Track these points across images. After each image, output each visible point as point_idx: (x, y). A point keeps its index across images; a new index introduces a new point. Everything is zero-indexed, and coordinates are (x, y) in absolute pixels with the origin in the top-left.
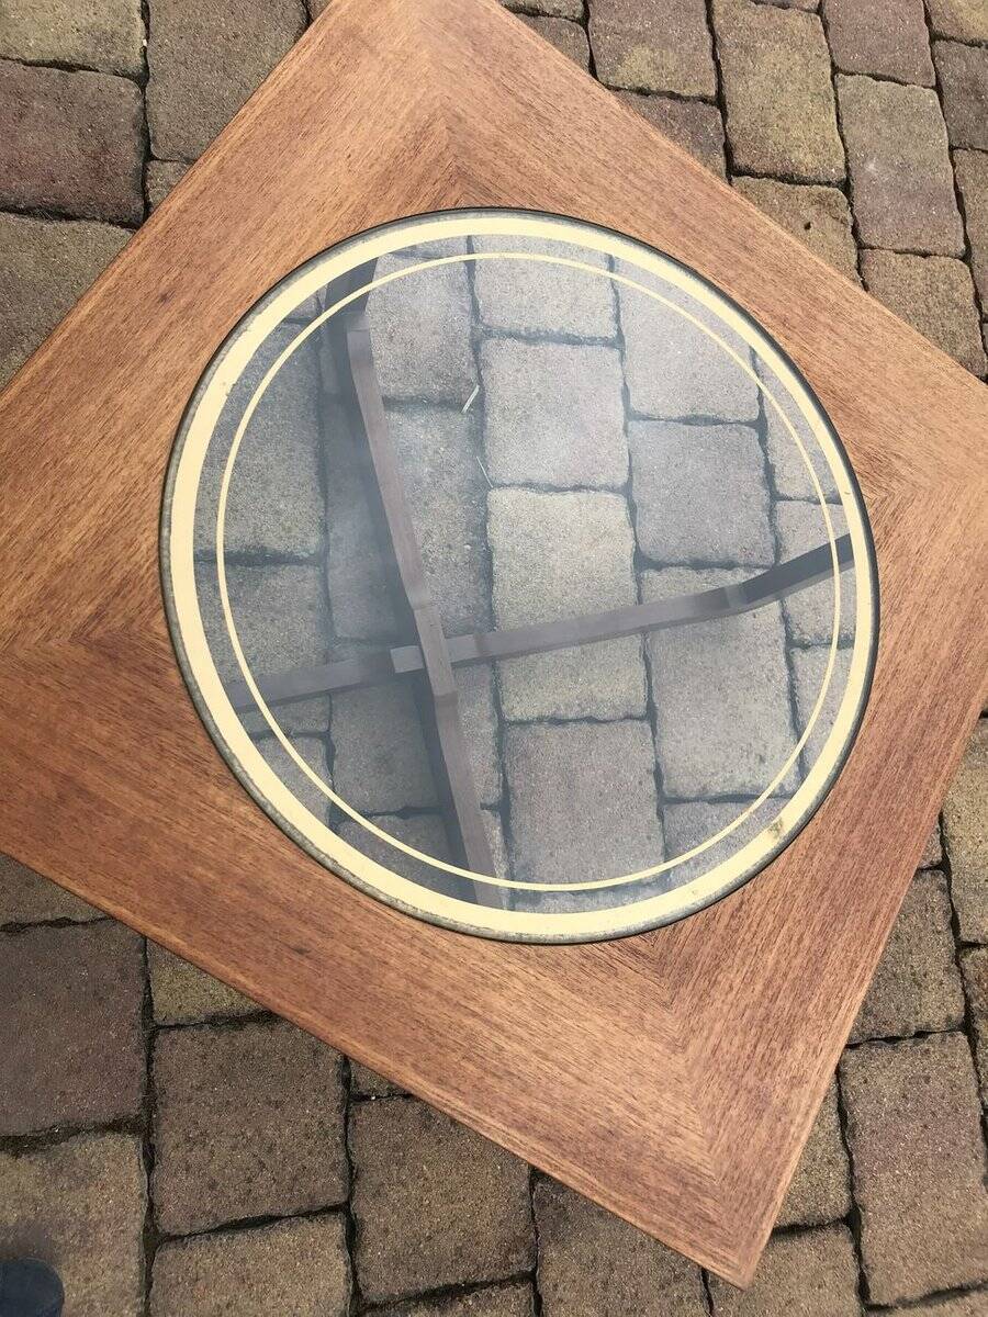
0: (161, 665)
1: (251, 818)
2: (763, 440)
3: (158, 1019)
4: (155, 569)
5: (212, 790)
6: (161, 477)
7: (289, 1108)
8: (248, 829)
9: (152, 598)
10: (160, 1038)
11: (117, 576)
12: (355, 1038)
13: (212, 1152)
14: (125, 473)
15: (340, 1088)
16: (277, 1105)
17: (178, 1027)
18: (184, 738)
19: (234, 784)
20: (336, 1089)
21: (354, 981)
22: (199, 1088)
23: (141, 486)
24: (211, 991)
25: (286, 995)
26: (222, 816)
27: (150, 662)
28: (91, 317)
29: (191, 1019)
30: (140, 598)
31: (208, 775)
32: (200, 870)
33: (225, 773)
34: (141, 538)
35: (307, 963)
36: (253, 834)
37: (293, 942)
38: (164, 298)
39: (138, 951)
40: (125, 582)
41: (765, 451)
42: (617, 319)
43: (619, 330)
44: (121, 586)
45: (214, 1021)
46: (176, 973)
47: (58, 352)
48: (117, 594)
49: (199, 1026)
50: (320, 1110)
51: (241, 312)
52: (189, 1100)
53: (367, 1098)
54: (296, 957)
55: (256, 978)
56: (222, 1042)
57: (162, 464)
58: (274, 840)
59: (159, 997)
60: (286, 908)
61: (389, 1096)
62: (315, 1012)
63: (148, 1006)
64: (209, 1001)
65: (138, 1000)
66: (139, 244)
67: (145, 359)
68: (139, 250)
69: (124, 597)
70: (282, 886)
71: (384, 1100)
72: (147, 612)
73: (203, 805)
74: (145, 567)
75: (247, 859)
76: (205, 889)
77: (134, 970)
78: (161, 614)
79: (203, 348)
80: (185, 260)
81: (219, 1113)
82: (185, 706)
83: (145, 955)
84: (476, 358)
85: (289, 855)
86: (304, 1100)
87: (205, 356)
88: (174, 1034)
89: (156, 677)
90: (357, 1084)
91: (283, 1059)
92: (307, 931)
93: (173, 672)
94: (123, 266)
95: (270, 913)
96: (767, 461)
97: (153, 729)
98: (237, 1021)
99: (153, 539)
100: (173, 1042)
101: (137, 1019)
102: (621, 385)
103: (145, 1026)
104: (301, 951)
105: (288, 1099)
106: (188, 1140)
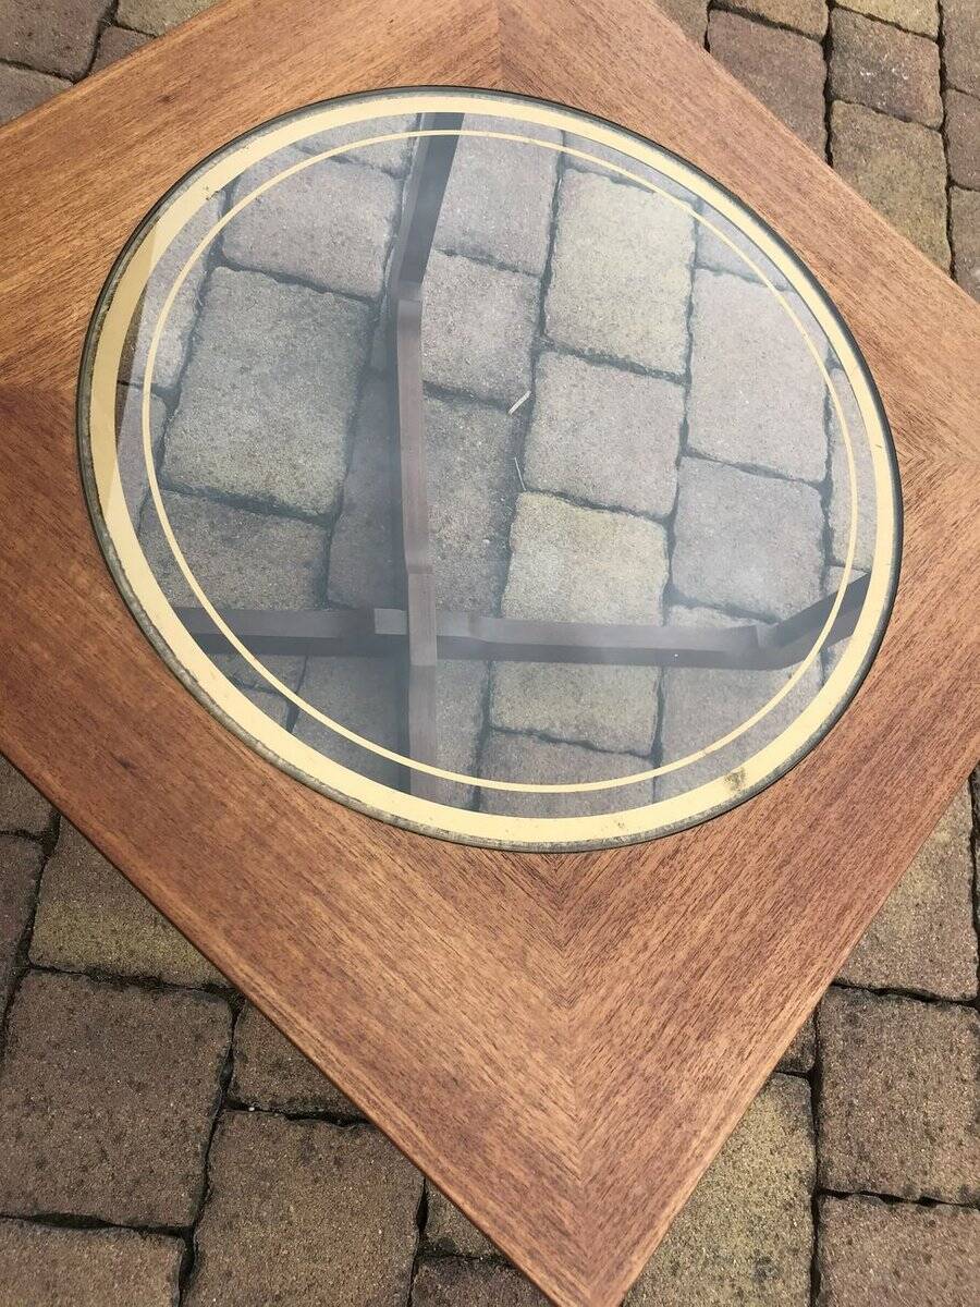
0: (58, 429)
1: (110, 607)
2: (825, 503)
3: (33, 956)
4: (82, 338)
5: (75, 567)
6: (114, 256)
7: (152, 1095)
8: (103, 618)
9: (70, 363)
10: (30, 977)
11: (39, 334)
12: (163, 879)
13: (51, 1125)
14: (77, 243)
15: (216, 1087)
16: (140, 1087)
17: (53, 970)
18: (60, 507)
19: (102, 567)
20: (212, 1086)
21: (179, 814)
22: (57, 1046)
23: (91, 258)
24: (99, 940)
25: (94, 808)
26: (79, 598)
27: (46, 424)
28: (86, 99)
29: (70, 965)
30: (56, 361)
31: (75, 551)
32: (36, 646)
33: (95, 553)
34: (75, 306)
35: (129, 779)
36: (109, 626)
37: (118, 754)
38: (166, 99)
39: (33, 876)
40: (45, 341)
41: (826, 514)
42: (688, 359)
43: (688, 370)
44: (39, 345)
45: (95, 974)
46: (66, 909)
47: (43, 121)
48: (32, 352)
49: (76, 975)
50: (187, 1106)
51: (242, 129)
52: (42, 1057)
53: (244, 1107)
54: (119, 770)
56: (97, 999)
57: (120, 244)
58: (129, 638)
59: (41, 932)
60: (122, 713)
61: (270, 1110)
62: (123, 837)
63: (26, 939)
64: (95, 949)
65: (18, 929)
66: (154, 49)
67: (130, 147)
68: (154, 54)
69: (39, 356)
70: (124, 688)
71: (263, 1114)
72: (60, 376)
73: (60, 580)
74: (72, 333)
75: (93, 649)
76: (36, 668)
77: (22, 896)
78: (74, 382)
79: (193, 151)
80: (197, 72)
81: (71, 1079)
82: (72, 476)
83: (38, 882)
84: (533, 365)
85: (143, 659)
86: (170, 1090)
87: (194, 159)
88: (45, 977)
89: (50, 440)
90: (237, 1087)
91: (159, 1036)
92: (140, 745)
93: (69, 440)
94: (134, 63)
95: (103, 715)
96: (827, 523)
97: (29, 490)
99: (88, 310)
100: (42, 986)
101: (11, 951)
102: (681, 420)
103: (17, 961)
104: (126, 765)
105: (153, 1085)
106: (28, 1102)
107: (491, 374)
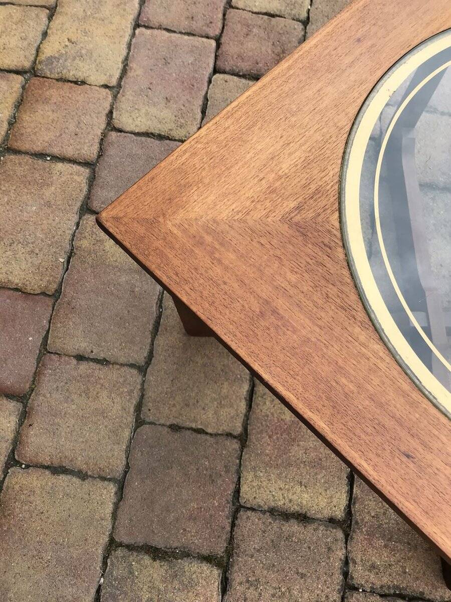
0: (333, 244)
1: (381, 354)
3: (242, 501)
4: (336, 187)
5: (357, 330)
6: (346, 136)
7: (309, 580)
8: (379, 361)
9: (332, 204)
10: (241, 513)
11: (313, 187)
12: (444, 533)
13: (260, 594)
14: (325, 130)
15: (341, 577)
16: (303, 576)
17: (252, 509)
18: (342, 292)
19: (372, 328)
20: (338, 578)
21: (445, 489)
22: (258, 551)
23: (334, 139)
24: (274, 493)
25: (395, 485)
26: (362, 348)
27: (326, 241)
28: (316, 46)
29: (260, 506)
30: (324, 203)
31: (355, 319)
32: (344, 381)
33: (367, 320)
34: (330, 168)
35: (412, 465)
36: (382, 365)
37: (403, 449)
38: (359, 40)
39: (237, 458)
40: (317, 191)
44: (314, 193)
45: (273, 512)
46: (256, 476)
47: (296, 61)
48: (312, 198)
49: (264, 512)
50: (328, 588)
51: (403, 52)
52: (252, 556)
53: (357, 589)
54: (405, 459)
55: (375, 467)
56: (276, 525)
57: (348, 129)
58: (395, 373)
59: (244, 488)
60: (399, 422)
61: (371, 592)
62: (415, 504)
63: (237, 491)
64: (272, 498)
65: (232, 487)
66: (348, 11)
67: (344, 71)
68: (348, 14)
69: (315, 200)
70: (398, 406)
71: (368, 594)
72: (329, 211)
73: (350, 338)
74: (331, 185)
75: (376, 381)
76: (346, 395)
77: (234, 469)
78: (337, 214)
79: (378, 69)
80: (373, 22)
81: (268, 569)
82: (346, 272)
83: (240, 462)
85: (406, 386)
86: (318, 578)
87: (379, 74)
88: (249, 513)
89: (329, 251)
90: (352, 578)
91: (309, 548)
92: (414, 443)
93: (340, 250)
94: (338, 21)
95: (389, 423)
97: (323, 282)
98: (286, 516)
99: (337, 169)
100: (248, 518)
101: (230, 498)
103: (234, 504)
104: (408, 456)
105: (309, 574)
106: (248, 581)
107: (444, 174)
